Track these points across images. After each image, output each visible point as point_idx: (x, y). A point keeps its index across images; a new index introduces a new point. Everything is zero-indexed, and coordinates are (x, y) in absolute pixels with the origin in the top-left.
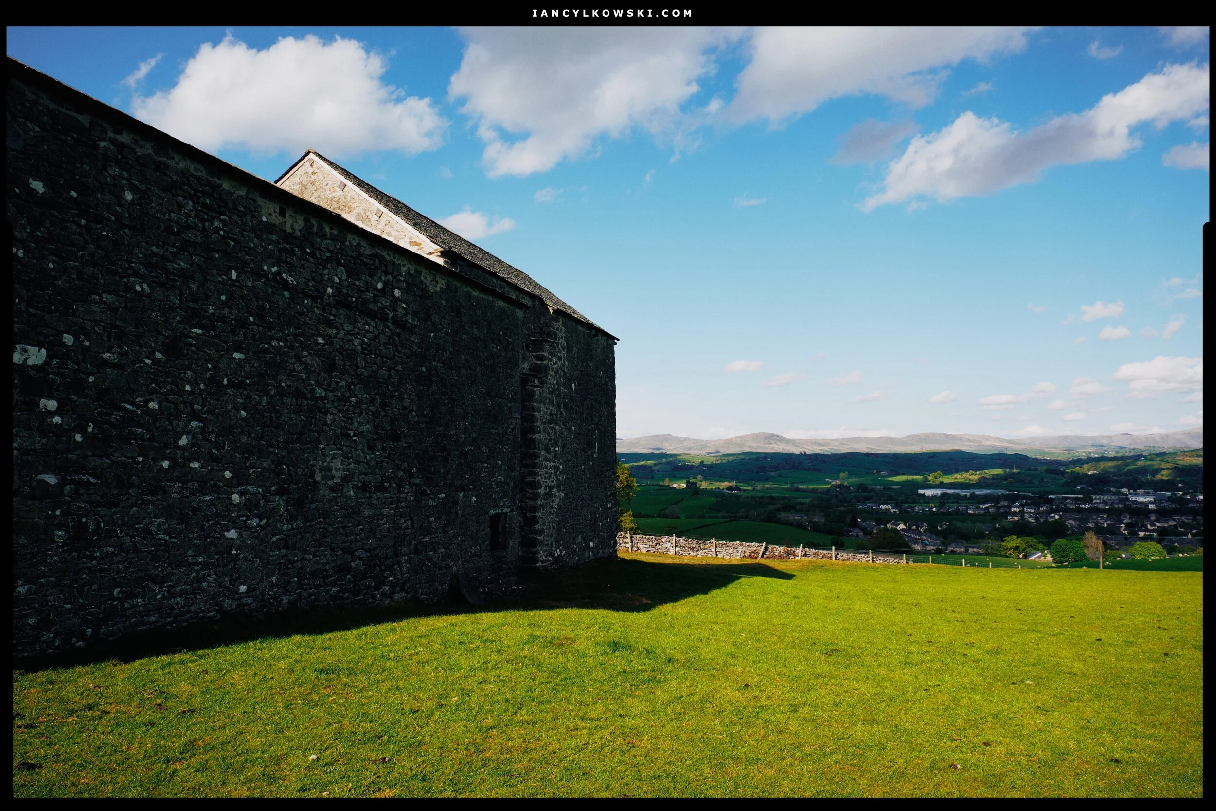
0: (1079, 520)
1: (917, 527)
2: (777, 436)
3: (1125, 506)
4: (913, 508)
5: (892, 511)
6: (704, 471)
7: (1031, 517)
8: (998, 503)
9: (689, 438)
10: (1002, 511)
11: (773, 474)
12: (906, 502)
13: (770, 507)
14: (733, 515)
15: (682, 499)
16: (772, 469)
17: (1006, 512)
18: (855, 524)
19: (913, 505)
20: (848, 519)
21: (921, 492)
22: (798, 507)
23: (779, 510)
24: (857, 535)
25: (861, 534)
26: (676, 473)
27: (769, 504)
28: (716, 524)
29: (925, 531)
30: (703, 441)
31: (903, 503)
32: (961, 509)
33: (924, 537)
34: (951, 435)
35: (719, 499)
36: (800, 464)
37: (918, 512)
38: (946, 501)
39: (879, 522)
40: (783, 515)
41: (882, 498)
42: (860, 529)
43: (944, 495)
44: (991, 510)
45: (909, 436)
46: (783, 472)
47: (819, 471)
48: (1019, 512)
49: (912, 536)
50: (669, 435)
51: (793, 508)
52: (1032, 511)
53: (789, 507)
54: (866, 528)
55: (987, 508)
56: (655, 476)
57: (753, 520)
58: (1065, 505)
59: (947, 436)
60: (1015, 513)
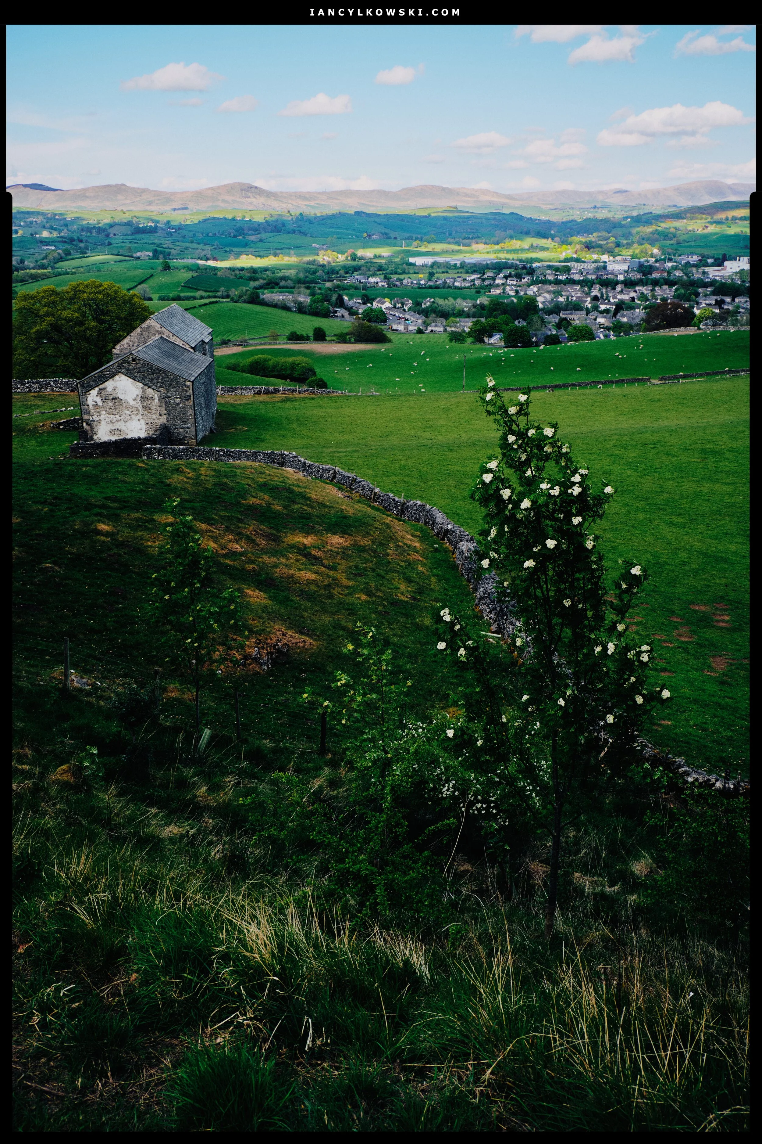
0: (554, 292)
1: (403, 304)
2: (256, 187)
3: (598, 278)
4: (401, 280)
5: (380, 284)
6: (171, 234)
7: (512, 290)
8: (484, 274)
9: (148, 190)
10: (487, 283)
11: (252, 238)
12: (396, 273)
13: (252, 284)
14: (211, 294)
15: (152, 276)
16: (251, 232)
17: (490, 285)
18: (341, 303)
19: (401, 277)
20: (334, 298)
21: (412, 260)
22: (283, 283)
23: (261, 287)
24: (343, 316)
25: (346, 314)
26: (138, 236)
27: (251, 279)
28: (195, 307)
29: (410, 309)
30: (166, 193)
31: (391, 274)
32: (448, 281)
33: (407, 316)
34: (448, 188)
35: (195, 275)
36: (284, 225)
37: (406, 285)
38: (435, 271)
39: (367, 299)
40: (267, 295)
41: (372, 269)
42: (346, 309)
43: (434, 264)
44: (476, 282)
45: (403, 189)
46: (264, 236)
47: (304, 234)
48: (503, 284)
49: (397, 314)
50: (123, 185)
51: (277, 284)
52: (515, 283)
53: (272, 284)
54: (351, 308)
55: (473, 280)
56: (113, 242)
57: (236, 302)
58: (545, 276)
59: (444, 189)
60: (498, 286)
